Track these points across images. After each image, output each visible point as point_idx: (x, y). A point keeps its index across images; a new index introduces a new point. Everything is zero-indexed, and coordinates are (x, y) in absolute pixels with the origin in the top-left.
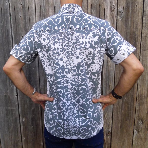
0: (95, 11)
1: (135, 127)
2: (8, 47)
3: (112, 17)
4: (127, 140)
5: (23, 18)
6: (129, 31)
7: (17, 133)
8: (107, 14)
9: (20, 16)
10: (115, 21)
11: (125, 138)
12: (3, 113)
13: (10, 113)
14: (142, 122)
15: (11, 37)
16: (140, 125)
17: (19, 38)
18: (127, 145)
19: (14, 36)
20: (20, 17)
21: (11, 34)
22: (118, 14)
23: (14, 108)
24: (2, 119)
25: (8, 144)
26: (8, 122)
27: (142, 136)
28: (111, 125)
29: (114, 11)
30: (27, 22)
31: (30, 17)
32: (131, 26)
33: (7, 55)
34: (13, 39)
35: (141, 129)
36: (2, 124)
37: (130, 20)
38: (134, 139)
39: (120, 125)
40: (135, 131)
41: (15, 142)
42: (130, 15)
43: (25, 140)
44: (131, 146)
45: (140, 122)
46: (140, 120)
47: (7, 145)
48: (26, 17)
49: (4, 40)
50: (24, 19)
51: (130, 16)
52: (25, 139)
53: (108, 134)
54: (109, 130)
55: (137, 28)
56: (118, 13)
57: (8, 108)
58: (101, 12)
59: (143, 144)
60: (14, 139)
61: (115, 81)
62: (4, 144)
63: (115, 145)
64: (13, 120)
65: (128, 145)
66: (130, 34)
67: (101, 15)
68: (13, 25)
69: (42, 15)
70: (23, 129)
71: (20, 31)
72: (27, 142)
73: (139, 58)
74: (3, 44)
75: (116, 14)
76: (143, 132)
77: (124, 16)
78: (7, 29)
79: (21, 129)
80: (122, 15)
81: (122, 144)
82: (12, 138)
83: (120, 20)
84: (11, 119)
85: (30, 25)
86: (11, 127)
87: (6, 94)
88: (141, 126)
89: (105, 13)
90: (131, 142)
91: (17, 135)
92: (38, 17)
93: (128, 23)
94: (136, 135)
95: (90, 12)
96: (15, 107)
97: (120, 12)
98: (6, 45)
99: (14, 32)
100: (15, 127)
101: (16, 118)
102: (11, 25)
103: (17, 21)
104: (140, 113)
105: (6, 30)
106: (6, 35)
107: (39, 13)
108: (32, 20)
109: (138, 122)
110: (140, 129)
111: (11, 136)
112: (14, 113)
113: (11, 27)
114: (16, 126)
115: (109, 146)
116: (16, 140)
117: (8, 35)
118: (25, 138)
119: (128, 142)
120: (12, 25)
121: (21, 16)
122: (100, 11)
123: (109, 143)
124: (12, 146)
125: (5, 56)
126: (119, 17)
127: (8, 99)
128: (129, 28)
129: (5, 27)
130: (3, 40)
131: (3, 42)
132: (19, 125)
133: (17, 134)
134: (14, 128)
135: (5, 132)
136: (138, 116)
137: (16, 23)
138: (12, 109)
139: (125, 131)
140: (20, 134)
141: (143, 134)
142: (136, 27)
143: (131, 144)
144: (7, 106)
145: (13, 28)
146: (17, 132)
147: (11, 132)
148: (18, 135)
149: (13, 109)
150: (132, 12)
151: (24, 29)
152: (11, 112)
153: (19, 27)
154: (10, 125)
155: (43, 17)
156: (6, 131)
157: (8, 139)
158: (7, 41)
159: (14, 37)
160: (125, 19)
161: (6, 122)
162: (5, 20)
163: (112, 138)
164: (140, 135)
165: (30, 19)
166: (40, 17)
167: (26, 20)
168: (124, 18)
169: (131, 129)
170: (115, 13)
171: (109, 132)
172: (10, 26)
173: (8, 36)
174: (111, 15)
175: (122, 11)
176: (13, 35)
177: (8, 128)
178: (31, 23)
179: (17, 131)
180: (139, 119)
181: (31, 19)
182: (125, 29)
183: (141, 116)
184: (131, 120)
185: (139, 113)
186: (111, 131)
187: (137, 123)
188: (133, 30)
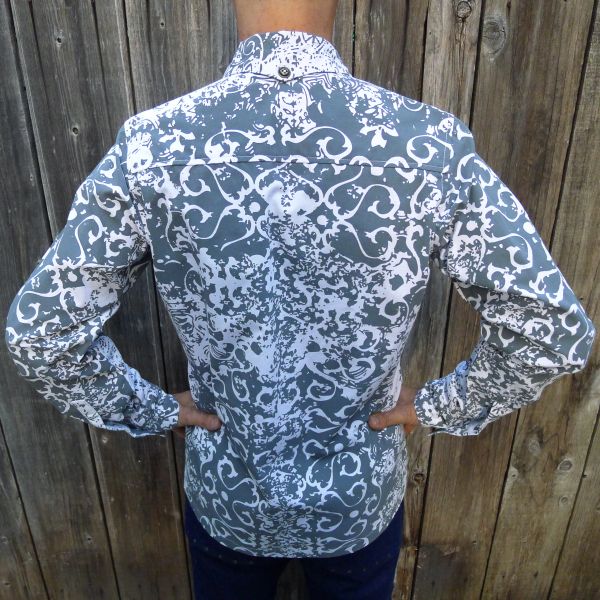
0: (386, 18)
1: (513, 456)
2: (20, 173)
3: (457, 46)
4: (480, 499)
5: (72, 48)
6: (524, 108)
8: (437, 35)
9: (59, 40)
10: (470, 67)
11: (475, 494)
13: (51, 417)
14: (541, 442)
16: (531, 451)
17: (62, 135)
18: (478, 511)
20: (58, 45)
21: (23, 119)
22: (484, 34)
25: (52, 519)
26: (45, 447)
27: (534, 484)
28: (426, 454)
29: (467, 20)
30: (90, 66)
31: (102, 43)
32: (533, 88)
34: (37, 138)
35: (535, 464)
37: (531, 59)
38: (505, 496)
39: (458, 454)
40: (513, 470)
41: (79, 511)
42: (535, 40)
44: (494, 516)
45: (534, 441)
46: (535, 436)
47: (50, 521)
48: (85, 42)
50: (77, 53)
51: (534, 45)
52: (115, 502)
53: (416, 480)
54: (420, 470)
55: (557, 95)
56: (484, 30)
58: (411, 26)
59: (534, 510)
61: (452, 305)
62: (40, 519)
63: (437, 514)
64: (63, 440)
65: (483, 514)
66: (528, 123)
67: (409, 36)
69: (152, 33)
70: (106, 471)
71: (64, 108)
72: (121, 509)
73: (554, 215)
75: (474, 34)
76: (539, 472)
77: (507, 45)
79: (98, 471)
80: (502, 42)
81: (463, 513)
83: (492, 60)
88: (535, 454)
89: (429, 31)
90: (496, 505)
91: (83, 491)
92: (137, 46)
93: (521, 74)
94: (516, 482)
95: (364, 26)
97: (495, 28)
99: (37, 109)
101: (75, 435)
102: (22, 80)
103: (45, 61)
104: (536, 412)
107: (141, 24)
108: (109, 59)
109: (524, 442)
110: (531, 464)
111: (63, 494)
113: (24, 89)
115: (418, 517)
116: (81, 506)
118: (112, 500)
119: (485, 506)
120: (27, 80)
121: (61, 37)
122: (410, 20)
123: (418, 507)
124: (70, 525)
125: (9, 211)
126: (486, 49)
128: (525, 95)
132: (89, 456)
133: (82, 486)
135: (39, 480)
136: (527, 421)
137: (43, 69)
139: (476, 470)
140: (94, 487)
141: (540, 478)
142: (556, 90)
143: (495, 510)
146: (84, 481)
150: (542, 28)
153: (56, 88)
154: (54, 457)
155: (159, 44)
156: (43, 476)
157: (52, 502)
158: (11, 148)
159: (41, 131)
160: (514, 55)
163: (430, 494)
164: (528, 481)
165: (103, 51)
166: (147, 47)
168: (509, 53)
169: (496, 464)
170: (471, 32)
171: (417, 475)
172: (18, 83)
173: (12, 129)
174: (453, 40)
175: (501, 21)
176: (34, 121)
178: (109, 72)
180: (529, 434)
181: (106, 54)
182: (510, 98)
183: (540, 422)
184: (501, 437)
185: (530, 412)
186: (425, 473)
187: (520, 445)
188: (542, 104)
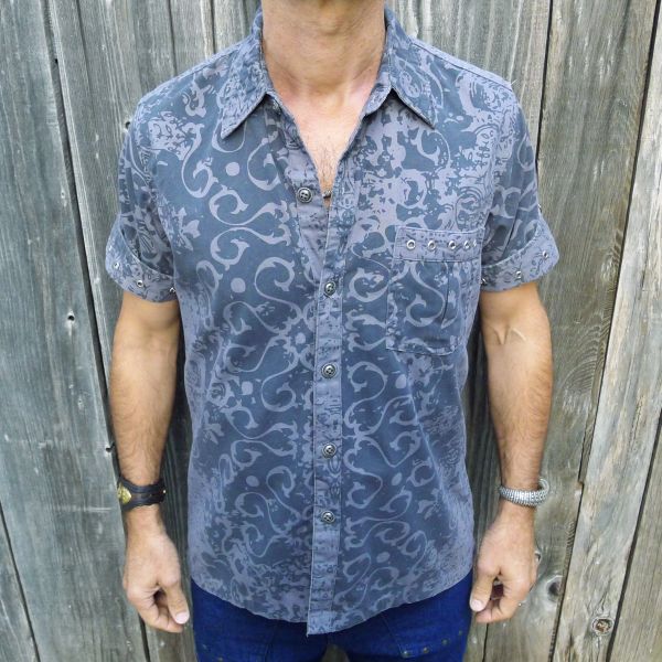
7: (120, 621)
12: (38, 533)
15: (56, 129)
19: (77, 119)
23: (100, 510)
24: (37, 558)
33: (41, 232)
36: (42, 580)
43: (163, 651)
49: (16, 147)
57: (64, 508)
60: (106, 646)
68: (65, 53)
74: (12, 169)
78: (29, 75)
82: (98, 641)
84: (87, 558)
85: (174, 53)
86: (86, 592)
87: (50, 442)
96: (106, 506)
98: (29, 175)
100: (110, 594)
105: (22, 85)
106: (23, 114)
112: (100, 530)
114: (113, 590)
117: (38, 116)
127: (64, 468)
129: (15, 63)
130: (8, 143)
131: (9, 156)
134: (103, 599)
138: (86, 516)
144: (58, 499)
145: (68, 72)
147: (91, 616)
148: (126, 632)
149: (95, 515)
151: (141, 77)
152: (84, 527)
161: (59, 572)
162: (10, 21)
167: (146, 18)
177: (73, 597)
179: (119, 615)
